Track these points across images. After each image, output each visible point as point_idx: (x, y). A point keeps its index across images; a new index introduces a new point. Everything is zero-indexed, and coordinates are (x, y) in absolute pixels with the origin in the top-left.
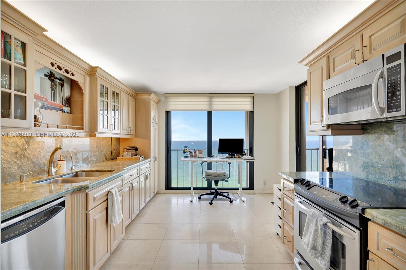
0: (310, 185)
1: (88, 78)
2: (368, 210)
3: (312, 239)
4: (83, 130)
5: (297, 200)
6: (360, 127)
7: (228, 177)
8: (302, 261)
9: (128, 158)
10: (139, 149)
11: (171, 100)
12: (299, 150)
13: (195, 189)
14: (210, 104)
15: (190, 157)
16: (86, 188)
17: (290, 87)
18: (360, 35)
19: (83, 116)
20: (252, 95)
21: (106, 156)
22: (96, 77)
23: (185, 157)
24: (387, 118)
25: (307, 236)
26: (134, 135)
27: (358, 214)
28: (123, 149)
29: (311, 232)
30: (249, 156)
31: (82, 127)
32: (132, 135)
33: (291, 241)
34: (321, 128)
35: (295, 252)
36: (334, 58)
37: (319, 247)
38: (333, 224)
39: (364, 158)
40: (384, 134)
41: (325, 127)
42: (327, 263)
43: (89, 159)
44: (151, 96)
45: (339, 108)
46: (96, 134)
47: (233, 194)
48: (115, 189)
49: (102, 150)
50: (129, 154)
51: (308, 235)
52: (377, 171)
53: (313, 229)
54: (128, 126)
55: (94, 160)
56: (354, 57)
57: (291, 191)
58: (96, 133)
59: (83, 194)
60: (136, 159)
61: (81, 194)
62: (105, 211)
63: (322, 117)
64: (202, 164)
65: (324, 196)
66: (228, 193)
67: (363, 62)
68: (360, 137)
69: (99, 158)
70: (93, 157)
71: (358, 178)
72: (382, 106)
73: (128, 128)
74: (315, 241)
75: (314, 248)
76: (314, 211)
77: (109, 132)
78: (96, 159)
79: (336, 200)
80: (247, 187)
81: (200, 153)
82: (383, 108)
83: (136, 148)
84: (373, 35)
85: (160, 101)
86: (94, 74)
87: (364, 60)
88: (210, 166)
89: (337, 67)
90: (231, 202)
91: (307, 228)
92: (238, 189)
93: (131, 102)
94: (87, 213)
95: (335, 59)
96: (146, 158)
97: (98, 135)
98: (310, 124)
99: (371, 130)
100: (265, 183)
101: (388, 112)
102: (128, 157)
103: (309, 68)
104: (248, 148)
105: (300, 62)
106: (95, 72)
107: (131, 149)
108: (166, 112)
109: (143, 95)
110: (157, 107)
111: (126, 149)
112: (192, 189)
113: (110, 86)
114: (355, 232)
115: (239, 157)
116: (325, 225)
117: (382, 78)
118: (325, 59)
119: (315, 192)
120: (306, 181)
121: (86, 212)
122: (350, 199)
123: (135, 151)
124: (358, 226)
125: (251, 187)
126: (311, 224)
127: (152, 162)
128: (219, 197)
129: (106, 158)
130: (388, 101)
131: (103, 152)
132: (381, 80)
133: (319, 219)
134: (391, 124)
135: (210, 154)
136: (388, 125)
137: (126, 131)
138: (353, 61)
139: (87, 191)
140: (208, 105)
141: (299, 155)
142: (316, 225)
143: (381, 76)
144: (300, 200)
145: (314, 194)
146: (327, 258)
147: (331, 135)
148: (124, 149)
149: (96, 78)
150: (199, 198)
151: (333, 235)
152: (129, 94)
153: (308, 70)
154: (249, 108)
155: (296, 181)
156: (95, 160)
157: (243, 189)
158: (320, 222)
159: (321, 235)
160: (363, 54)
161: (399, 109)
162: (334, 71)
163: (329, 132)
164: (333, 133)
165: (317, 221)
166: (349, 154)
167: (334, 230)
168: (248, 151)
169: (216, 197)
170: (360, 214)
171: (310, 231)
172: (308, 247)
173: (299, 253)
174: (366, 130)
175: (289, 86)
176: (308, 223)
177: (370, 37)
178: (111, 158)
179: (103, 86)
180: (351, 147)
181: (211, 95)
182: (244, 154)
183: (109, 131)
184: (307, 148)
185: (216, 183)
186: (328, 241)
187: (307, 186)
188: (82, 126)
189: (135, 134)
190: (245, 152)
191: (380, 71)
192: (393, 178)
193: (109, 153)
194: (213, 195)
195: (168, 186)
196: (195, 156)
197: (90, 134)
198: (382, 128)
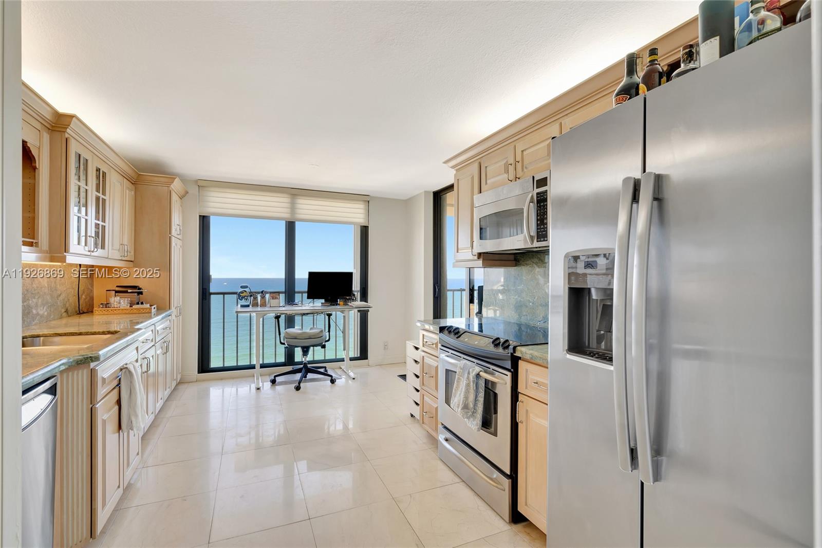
0: (458, 332)
1: (46, 137)
2: (518, 348)
3: (463, 397)
4: (36, 246)
5: (443, 356)
6: (512, 257)
7: (327, 339)
8: (449, 435)
9: (122, 310)
10: (144, 291)
11: (213, 194)
12: (437, 290)
13: (263, 366)
14: (293, 208)
15: (252, 306)
16: (93, 359)
17: (426, 192)
18: (512, 146)
19: (34, 218)
20: (366, 199)
21: (67, 305)
22: (67, 135)
23: (242, 306)
24: (536, 248)
25: (458, 395)
26: (131, 261)
27: (510, 354)
28: (105, 291)
29: (462, 389)
30: (361, 301)
31: (34, 241)
32: (128, 262)
33: (434, 416)
34: (471, 257)
35: (440, 426)
36: (486, 167)
37: (471, 403)
38: (486, 372)
39: (517, 297)
40: (535, 266)
41: (475, 255)
42: (479, 422)
43: (32, 312)
44: (173, 183)
45: (488, 229)
46: (67, 256)
47: (333, 369)
48: (133, 365)
49: (59, 292)
50: (125, 300)
51: (459, 393)
52: (529, 311)
53: (464, 384)
54: (121, 243)
55: (43, 314)
56: (507, 171)
57: (434, 345)
58: (65, 254)
59: (85, 371)
60: (142, 310)
61: (80, 372)
62: (117, 407)
63: (472, 242)
64: (277, 317)
65: (476, 343)
66: (325, 367)
67: (516, 181)
68: (513, 270)
69: (52, 310)
70: (42, 308)
71: (510, 322)
72: (532, 234)
73: (121, 246)
74: (466, 398)
75: (466, 407)
76: (465, 363)
77: (89, 253)
78: (48, 313)
79: (488, 344)
80: (356, 356)
81: (273, 298)
82: (533, 236)
83: (140, 289)
84: (525, 150)
85: (187, 193)
86: (64, 130)
87: (516, 178)
88: (290, 321)
89: (489, 179)
90: (333, 381)
91: (457, 385)
92: (342, 360)
93: (127, 191)
94: (92, 408)
95: (488, 169)
96: (160, 310)
97: (70, 259)
98: (458, 252)
99: (524, 262)
100: (386, 347)
101: (537, 242)
102: (121, 308)
103: (456, 172)
104: (359, 289)
105: (445, 162)
106: (67, 125)
107: (127, 292)
108: (200, 216)
109: (156, 179)
110: (181, 206)
111: (114, 292)
112: (258, 367)
113: (93, 156)
114: (507, 375)
115: (346, 304)
116: (478, 375)
117: (532, 202)
118: (476, 165)
119: (466, 340)
120: (454, 328)
121: (91, 406)
122: (502, 341)
123: (136, 294)
124: (510, 368)
125: (364, 354)
126: (462, 379)
127: (173, 317)
128: (310, 376)
129: (66, 311)
130: (537, 229)
131: (61, 298)
132: (531, 204)
133: (471, 370)
134: (542, 254)
135: (290, 300)
136: (539, 256)
137: (117, 252)
138: (506, 176)
139: (92, 365)
140: (288, 210)
141: (437, 298)
142: (468, 378)
143: (532, 201)
144: (448, 354)
145: (466, 342)
146: (478, 415)
147: (481, 266)
148: (107, 290)
149: (67, 139)
150: (273, 382)
151: (485, 387)
152: (124, 176)
153: (455, 175)
154: (361, 219)
155: (442, 329)
156: (46, 313)
157: (351, 359)
158: (472, 373)
159: (473, 388)
160: (516, 170)
161: (546, 239)
162: (486, 183)
163: (480, 262)
164: (485, 265)
165: (469, 373)
166: (501, 297)
167: (487, 378)
168: (359, 293)
169: (306, 377)
170: (511, 353)
171: (461, 387)
172: (458, 407)
173: (445, 428)
174: (519, 261)
175: (424, 190)
176: (459, 378)
177: (522, 151)
178: (76, 312)
179: (80, 155)
180: (502, 286)
181: (295, 193)
182: (353, 299)
183: (89, 251)
184: (448, 288)
185: (305, 350)
186: (480, 395)
187: (456, 334)
188: (34, 239)
189: (133, 260)
190: (354, 295)
191: (531, 194)
192: (543, 317)
193: (73, 300)
194: (301, 374)
195: (204, 366)
196: (264, 305)
197: (51, 256)
198: (533, 258)
